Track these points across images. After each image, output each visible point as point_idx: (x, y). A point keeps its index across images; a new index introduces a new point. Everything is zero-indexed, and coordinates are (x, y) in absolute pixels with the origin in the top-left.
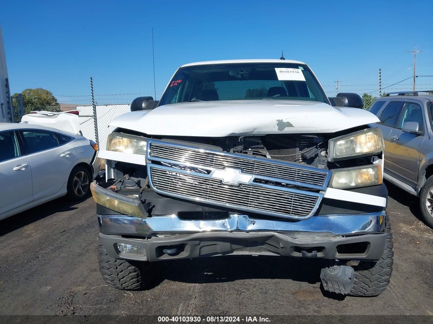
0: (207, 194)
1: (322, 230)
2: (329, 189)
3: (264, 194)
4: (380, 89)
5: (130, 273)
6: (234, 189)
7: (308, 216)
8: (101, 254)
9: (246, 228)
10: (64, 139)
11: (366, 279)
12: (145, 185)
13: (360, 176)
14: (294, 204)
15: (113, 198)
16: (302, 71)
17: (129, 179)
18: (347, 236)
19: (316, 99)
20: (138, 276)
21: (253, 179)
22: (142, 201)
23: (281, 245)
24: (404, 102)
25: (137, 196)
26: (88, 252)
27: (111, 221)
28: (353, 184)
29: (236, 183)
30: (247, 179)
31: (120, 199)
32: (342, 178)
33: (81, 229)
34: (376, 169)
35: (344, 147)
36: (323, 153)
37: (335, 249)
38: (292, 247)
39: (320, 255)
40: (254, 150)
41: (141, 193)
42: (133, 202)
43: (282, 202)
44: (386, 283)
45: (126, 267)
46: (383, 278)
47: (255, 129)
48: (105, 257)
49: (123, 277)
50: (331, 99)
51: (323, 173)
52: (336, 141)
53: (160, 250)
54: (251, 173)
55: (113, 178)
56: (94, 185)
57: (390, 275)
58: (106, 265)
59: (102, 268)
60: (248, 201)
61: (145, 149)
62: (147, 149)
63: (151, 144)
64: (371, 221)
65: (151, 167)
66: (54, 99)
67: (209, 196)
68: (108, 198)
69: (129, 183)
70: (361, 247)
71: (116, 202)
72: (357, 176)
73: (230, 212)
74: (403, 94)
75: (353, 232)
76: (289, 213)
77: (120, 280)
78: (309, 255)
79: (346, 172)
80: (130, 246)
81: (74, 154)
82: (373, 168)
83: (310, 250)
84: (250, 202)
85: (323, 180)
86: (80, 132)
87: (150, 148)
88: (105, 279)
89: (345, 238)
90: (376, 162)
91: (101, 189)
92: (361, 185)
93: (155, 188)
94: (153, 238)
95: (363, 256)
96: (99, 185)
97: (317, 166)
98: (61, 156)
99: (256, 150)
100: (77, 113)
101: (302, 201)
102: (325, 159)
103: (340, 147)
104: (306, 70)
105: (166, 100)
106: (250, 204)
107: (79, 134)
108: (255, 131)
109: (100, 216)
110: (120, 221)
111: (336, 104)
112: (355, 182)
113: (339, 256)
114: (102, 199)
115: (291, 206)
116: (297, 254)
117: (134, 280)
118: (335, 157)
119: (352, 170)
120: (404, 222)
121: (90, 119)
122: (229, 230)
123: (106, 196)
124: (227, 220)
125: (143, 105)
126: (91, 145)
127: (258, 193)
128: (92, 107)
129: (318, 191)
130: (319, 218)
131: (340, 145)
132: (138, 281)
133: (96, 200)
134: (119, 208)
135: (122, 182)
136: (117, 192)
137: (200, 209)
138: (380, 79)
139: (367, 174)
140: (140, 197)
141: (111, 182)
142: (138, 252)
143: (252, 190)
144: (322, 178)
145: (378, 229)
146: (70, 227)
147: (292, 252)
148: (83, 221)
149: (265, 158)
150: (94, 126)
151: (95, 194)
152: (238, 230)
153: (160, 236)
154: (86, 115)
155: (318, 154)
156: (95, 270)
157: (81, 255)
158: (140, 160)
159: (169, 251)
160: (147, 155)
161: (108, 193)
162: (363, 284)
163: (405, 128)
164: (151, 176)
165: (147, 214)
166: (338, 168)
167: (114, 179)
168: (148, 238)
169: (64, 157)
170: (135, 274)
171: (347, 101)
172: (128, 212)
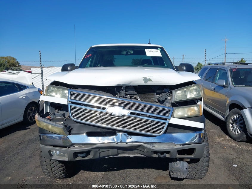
0: (103, 121)
1: (169, 141)
2: (172, 118)
3: (136, 121)
4: (206, 60)
5: (59, 168)
6: (119, 119)
7: (160, 134)
8: (41, 157)
9: (126, 141)
10: (22, 87)
11: (195, 169)
12: (67, 116)
13: (189, 111)
14: (153, 127)
15: (48, 124)
16: (160, 51)
17: (58, 113)
18: (183, 145)
19: (168, 67)
20: (64, 169)
21: (130, 112)
22: (65, 125)
23: (146, 151)
24: (218, 69)
25: (63, 122)
26: (35, 156)
27: (47, 137)
28: (186, 116)
29: (120, 115)
30: (126, 112)
31: (52, 124)
32: (179, 112)
33: (32, 141)
34: (199, 107)
35: (181, 95)
36: (169, 98)
37: (176, 152)
38: (152, 151)
39: (168, 156)
40: (131, 96)
41: (65, 121)
42: (60, 126)
43: (146, 126)
44: (206, 171)
45: (56, 165)
46: (204, 168)
47: (131, 82)
48: (44, 159)
49: (55, 171)
50: (176, 67)
51: (168, 109)
52: (176, 91)
53: (76, 154)
54: (129, 109)
55: (49, 111)
56: (37, 116)
57: (208, 166)
58: (44, 163)
59: (42, 165)
60: (127, 125)
61: (67, 95)
62: (68, 95)
63: (71, 92)
64: (196, 136)
65: (70, 106)
66: (18, 63)
67: (104, 123)
68: (45, 124)
69: (58, 115)
70: (191, 151)
71: (50, 126)
72: (188, 111)
73: (117, 132)
74: (217, 64)
75: (187, 143)
76: (150, 132)
77: (53, 172)
78: (162, 156)
79: (182, 109)
80: (59, 152)
81: (28, 96)
82: (197, 106)
83: (162, 153)
84: (128, 126)
85: (169, 113)
86: (32, 83)
87: (70, 95)
88: (44, 172)
89: (181, 146)
90: (199, 103)
91: (41, 119)
92: (190, 116)
93: (72, 118)
94: (72, 147)
95: (192, 156)
96: (40, 116)
97: (166, 105)
98: (20, 97)
99: (132, 96)
100: (30, 72)
101: (157, 125)
102: (170, 101)
103: (179, 95)
104: (162, 51)
105: (83, 65)
106: (128, 127)
107: (32, 84)
108: (131, 83)
109: (41, 135)
110: (53, 137)
111: (179, 70)
112: (187, 115)
113: (178, 156)
114: (42, 125)
115: (151, 128)
116: (155, 156)
117: (61, 172)
118: (176, 100)
119: (185, 107)
120: (218, 136)
121: (39, 75)
122: (116, 142)
123: (44, 123)
124: (115, 136)
125: (69, 68)
126: (39, 91)
127: (132, 121)
128: (40, 68)
129: (166, 119)
130: (167, 135)
131: (179, 93)
132: (64, 173)
133: (38, 125)
134: (51, 130)
135: (54, 114)
136: (51, 120)
137: (99, 130)
138: (206, 55)
139: (194, 110)
140: (64, 123)
141: (48, 114)
142: (63, 156)
143: (129, 119)
144: (168, 112)
145: (200, 141)
146: (25, 140)
147: (152, 154)
148: (33, 137)
149: (137, 101)
150: (41, 79)
151: (38, 121)
152: (121, 142)
153: (76, 146)
154: (36, 73)
155: (166, 98)
156: (39, 167)
157: (30, 157)
158: (64, 102)
159: (81, 155)
160: (68, 98)
161: (45, 121)
162: (193, 172)
163: (218, 83)
164: (71, 111)
165: (68, 133)
166: (177, 106)
167: (49, 113)
168: (69, 147)
169: (22, 98)
170: (62, 168)
171: (185, 68)
172: (57, 133)
